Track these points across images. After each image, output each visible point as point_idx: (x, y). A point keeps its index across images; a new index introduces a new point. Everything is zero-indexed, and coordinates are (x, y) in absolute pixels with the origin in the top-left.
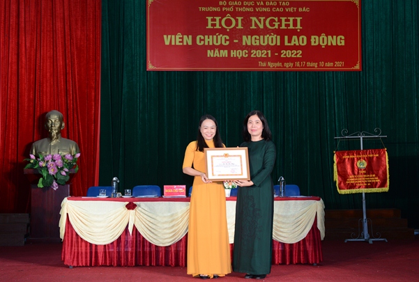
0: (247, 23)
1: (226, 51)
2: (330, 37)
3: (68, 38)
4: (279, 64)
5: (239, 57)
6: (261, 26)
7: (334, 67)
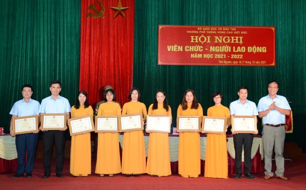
0: (213, 39)
1: (201, 55)
2: (258, 48)
3: (116, 47)
4: (230, 62)
5: (208, 58)
6: (221, 41)
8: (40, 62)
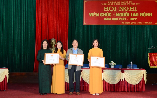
0: (118, 9)
1: (110, 18)
2: (147, 13)
3: (58, 14)
4: (129, 23)
5: (115, 20)
6: (123, 10)
7: (148, 24)
8: (11, 24)
